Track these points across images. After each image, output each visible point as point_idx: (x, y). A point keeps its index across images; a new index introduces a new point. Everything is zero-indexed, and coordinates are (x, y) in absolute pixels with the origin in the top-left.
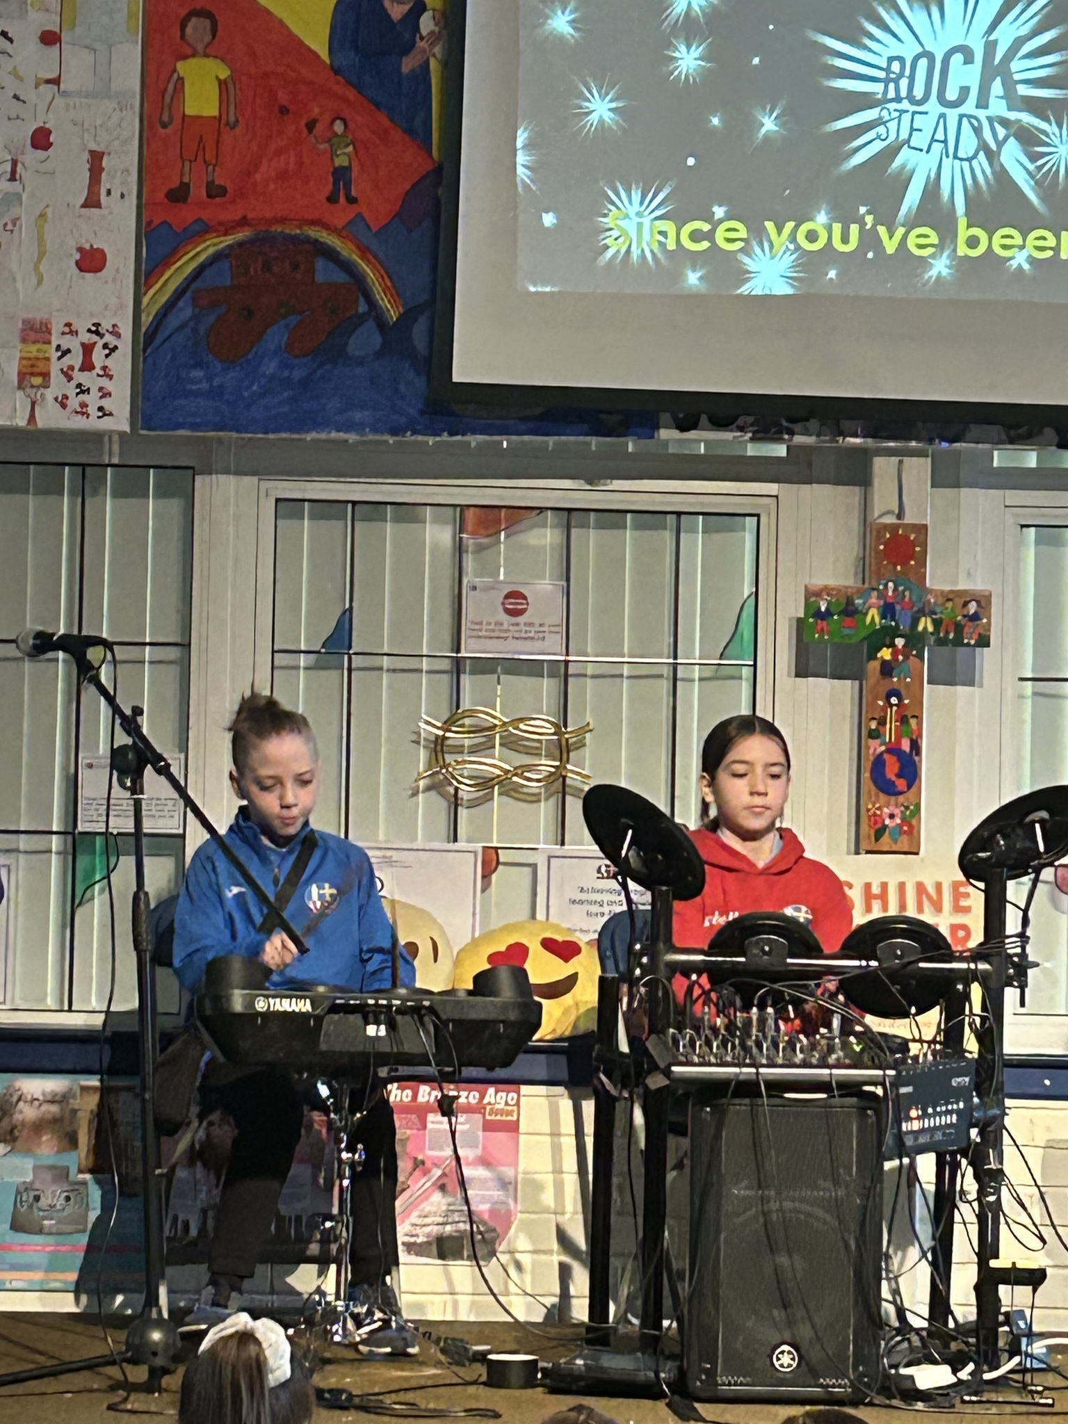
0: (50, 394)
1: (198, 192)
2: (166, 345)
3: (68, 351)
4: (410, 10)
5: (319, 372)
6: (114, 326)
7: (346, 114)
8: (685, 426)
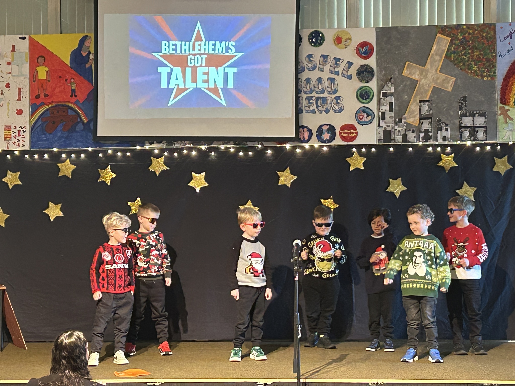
0: (11, 142)
1: (42, 96)
2: (37, 130)
3: (15, 132)
4: (87, 54)
5: (70, 135)
6: (25, 126)
7: (74, 78)
8: (151, 143)
